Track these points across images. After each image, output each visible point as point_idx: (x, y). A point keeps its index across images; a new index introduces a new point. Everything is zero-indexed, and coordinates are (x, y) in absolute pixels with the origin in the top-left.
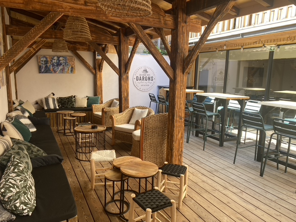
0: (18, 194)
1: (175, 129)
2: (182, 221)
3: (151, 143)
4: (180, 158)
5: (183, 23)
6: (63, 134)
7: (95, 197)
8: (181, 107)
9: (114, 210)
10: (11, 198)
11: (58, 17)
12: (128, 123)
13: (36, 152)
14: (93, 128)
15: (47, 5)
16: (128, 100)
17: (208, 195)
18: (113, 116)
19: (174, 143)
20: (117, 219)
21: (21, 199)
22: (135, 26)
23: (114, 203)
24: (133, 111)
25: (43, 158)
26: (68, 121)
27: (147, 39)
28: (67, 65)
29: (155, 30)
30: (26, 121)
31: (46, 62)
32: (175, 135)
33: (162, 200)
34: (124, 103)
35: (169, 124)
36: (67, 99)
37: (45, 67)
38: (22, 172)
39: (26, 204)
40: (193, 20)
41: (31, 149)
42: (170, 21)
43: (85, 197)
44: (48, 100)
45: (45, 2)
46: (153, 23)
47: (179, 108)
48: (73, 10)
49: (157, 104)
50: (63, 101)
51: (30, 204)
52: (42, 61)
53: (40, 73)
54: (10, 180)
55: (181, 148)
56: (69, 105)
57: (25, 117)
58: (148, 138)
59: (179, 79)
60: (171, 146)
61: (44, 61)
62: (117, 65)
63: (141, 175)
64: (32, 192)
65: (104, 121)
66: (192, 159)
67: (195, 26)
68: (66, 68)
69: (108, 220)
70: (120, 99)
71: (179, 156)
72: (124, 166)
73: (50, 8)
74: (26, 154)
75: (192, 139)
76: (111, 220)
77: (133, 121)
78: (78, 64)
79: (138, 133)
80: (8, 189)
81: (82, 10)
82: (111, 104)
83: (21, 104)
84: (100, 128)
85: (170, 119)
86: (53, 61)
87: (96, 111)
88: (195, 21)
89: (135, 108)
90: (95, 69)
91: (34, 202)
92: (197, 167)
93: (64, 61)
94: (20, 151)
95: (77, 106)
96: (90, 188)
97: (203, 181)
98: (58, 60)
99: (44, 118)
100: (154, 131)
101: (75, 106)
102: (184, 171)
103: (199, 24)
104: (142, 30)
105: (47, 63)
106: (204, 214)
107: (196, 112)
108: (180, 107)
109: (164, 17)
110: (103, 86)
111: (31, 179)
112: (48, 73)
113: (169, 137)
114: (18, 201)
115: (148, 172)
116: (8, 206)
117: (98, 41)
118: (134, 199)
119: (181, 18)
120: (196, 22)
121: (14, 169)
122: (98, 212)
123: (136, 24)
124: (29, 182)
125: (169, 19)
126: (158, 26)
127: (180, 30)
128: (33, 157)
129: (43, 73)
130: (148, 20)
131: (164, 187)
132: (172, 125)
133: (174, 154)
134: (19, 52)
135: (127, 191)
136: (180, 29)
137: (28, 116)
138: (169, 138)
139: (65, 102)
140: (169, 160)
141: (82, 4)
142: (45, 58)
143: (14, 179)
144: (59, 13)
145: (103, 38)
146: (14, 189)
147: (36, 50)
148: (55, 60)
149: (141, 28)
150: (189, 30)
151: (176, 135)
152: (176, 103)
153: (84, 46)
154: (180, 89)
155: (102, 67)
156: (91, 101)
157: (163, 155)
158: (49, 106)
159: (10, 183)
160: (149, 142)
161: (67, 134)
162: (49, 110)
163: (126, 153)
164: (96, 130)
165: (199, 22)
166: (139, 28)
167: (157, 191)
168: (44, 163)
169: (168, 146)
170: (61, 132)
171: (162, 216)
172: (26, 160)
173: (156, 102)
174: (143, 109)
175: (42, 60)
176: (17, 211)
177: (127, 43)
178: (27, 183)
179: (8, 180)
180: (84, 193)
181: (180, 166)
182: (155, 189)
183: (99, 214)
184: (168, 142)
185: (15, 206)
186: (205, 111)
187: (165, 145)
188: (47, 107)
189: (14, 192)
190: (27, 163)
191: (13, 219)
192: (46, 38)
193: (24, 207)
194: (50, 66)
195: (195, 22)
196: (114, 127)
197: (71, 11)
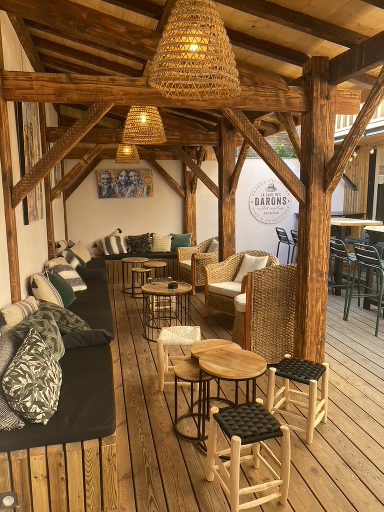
0: (30, 388)
1: (309, 294)
2: (309, 467)
3: (266, 317)
4: (321, 348)
5: (322, 100)
6: (131, 295)
7: (163, 404)
8: (322, 254)
9: (190, 431)
10: (19, 393)
11: (105, 110)
12: (233, 280)
13: (73, 324)
14: (171, 286)
15: (89, 93)
16: (234, 240)
17: (371, 425)
18: (206, 268)
19: (307, 321)
20: (192, 447)
21: (33, 395)
22: (232, 113)
23: (192, 419)
24: (242, 259)
25: (83, 335)
26: (140, 274)
27: (253, 133)
28: (141, 184)
29: (277, 116)
30: (69, 275)
31: (110, 180)
32: (309, 306)
33: (264, 424)
34: (226, 246)
35: (299, 285)
36: (141, 240)
37: (108, 188)
38: (41, 355)
39: (41, 405)
40: (343, 91)
41: (66, 318)
42: (298, 98)
43: (147, 403)
44: (109, 240)
45: (86, 88)
46: (265, 105)
47: (316, 255)
48: (128, 97)
49: (290, 247)
50: (134, 242)
51: (46, 406)
52: (104, 179)
53: (100, 197)
54: (21, 365)
55: (322, 329)
56: (144, 249)
57: (69, 268)
58: (260, 309)
59: (317, 201)
60: (302, 326)
61: (107, 179)
62: (216, 182)
63: (232, 375)
64: (53, 387)
65: (195, 275)
66: (350, 351)
67: (349, 102)
68: (139, 188)
69: (177, 447)
70: (220, 238)
71: (317, 344)
72: (206, 356)
73: (93, 98)
74: (54, 327)
75: (357, 312)
76: (182, 447)
77: (240, 277)
78: (157, 181)
79: (242, 299)
80: (15, 378)
81: (143, 94)
82: (208, 247)
83: (69, 247)
84: (183, 288)
85: (301, 275)
86: (120, 178)
87: (184, 259)
88: (348, 93)
89: (246, 255)
90: (185, 188)
91: (55, 404)
92: (357, 368)
93: (136, 178)
94: (44, 320)
95: (155, 251)
96: (158, 388)
97: (366, 396)
98: (127, 177)
99: (100, 269)
100: (271, 296)
101: (152, 251)
102: (320, 374)
103: (356, 99)
104: (245, 119)
105: (110, 182)
106: (357, 460)
107: (362, 263)
108: (319, 254)
109: (285, 92)
110: (197, 217)
111: (54, 368)
112: (112, 197)
113: (298, 309)
114: (29, 398)
115: (247, 371)
116: (15, 406)
117: (185, 142)
118: (214, 415)
119: (317, 90)
120: (351, 95)
121: (30, 350)
122: (164, 431)
123: (233, 109)
124: (50, 372)
125: (296, 96)
126: (275, 109)
127: (316, 112)
128: (69, 331)
129: (104, 197)
130: (257, 100)
131: (283, 399)
132: (304, 286)
133: (308, 340)
134: (48, 168)
135: (218, 400)
136: (316, 110)
137: (78, 266)
138: (300, 311)
139: (138, 243)
140: (299, 351)
141: (143, 85)
142: (107, 174)
143: (27, 364)
144: (106, 103)
145: (192, 136)
146: (24, 379)
147: (89, 162)
148: (122, 176)
149: (242, 116)
150: (335, 112)
151: (312, 306)
152: (311, 246)
153: (168, 151)
154: (318, 219)
155: (196, 185)
156: (177, 242)
157: (288, 341)
158: (112, 250)
159: (21, 369)
160: (263, 316)
161: (137, 296)
162: (113, 257)
163: (226, 334)
164: (175, 290)
165: (356, 95)
166: (239, 115)
167: (259, 406)
168: (84, 342)
169: (297, 325)
170: (129, 292)
171: (268, 452)
172: (54, 335)
173: (289, 243)
174: (260, 255)
175: (103, 177)
176: (27, 414)
177: (233, 142)
178: (46, 373)
179: (19, 364)
180: (146, 396)
181: (314, 364)
182: (256, 403)
183: (164, 434)
184: (297, 318)
185: (25, 407)
186: (379, 261)
187: (292, 323)
188: (108, 252)
189: (23, 384)
190: (53, 339)
191: (20, 427)
192: (103, 144)
193: (38, 410)
194: (115, 186)
195: (348, 96)
196: (208, 286)
197: (124, 99)
